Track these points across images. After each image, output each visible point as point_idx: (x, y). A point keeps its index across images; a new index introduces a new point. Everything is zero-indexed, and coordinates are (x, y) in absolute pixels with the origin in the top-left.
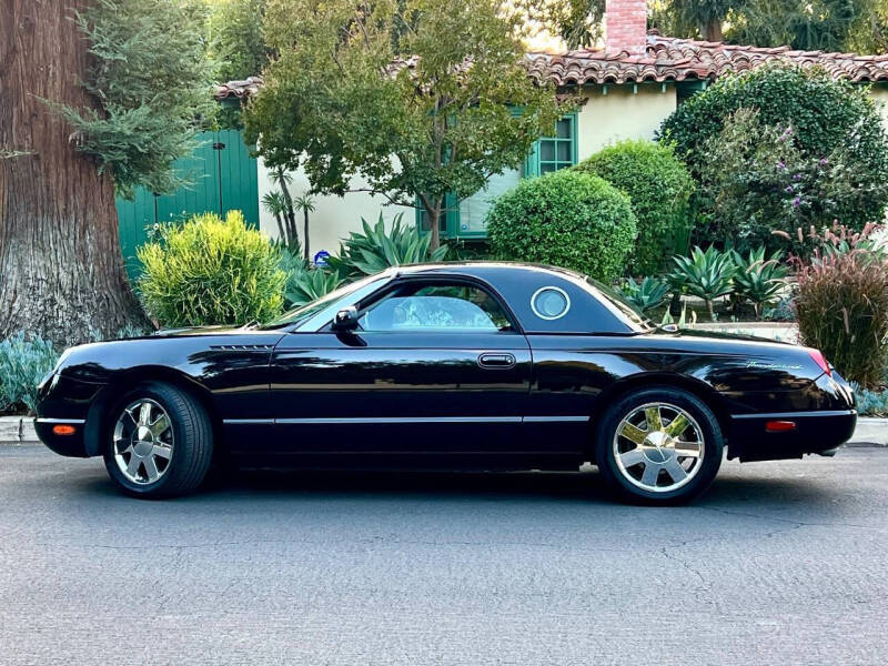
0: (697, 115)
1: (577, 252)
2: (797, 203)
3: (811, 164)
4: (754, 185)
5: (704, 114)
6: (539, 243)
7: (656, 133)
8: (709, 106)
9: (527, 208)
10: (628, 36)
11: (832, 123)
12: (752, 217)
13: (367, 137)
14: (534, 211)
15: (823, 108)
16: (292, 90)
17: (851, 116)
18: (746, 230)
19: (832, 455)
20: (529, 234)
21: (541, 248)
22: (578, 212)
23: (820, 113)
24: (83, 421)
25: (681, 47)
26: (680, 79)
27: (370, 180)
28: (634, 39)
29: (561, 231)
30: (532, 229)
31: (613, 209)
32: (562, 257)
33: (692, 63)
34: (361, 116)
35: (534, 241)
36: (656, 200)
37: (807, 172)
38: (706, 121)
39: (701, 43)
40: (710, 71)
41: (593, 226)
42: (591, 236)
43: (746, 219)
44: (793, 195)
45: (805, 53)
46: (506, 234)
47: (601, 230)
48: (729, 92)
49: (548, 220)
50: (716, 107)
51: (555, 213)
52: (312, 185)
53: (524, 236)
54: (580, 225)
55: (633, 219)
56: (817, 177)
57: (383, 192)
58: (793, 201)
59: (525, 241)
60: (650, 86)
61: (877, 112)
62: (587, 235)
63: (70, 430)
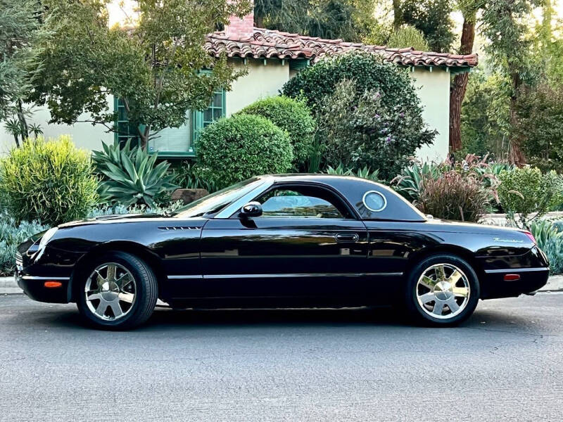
0: (309, 81)
1: (261, 168)
2: (389, 140)
3: (395, 116)
4: (360, 128)
5: (314, 81)
6: (236, 162)
7: (280, 91)
8: (318, 76)
9: (226, 138)
10: (242, 27)
11: (390, 90)
12: (359, 148)
13: (123, 86)
14: (232, 140)
15: (385, 80)
16: (63, 51)
17: (402, 86)
18: (356, 157)
19: (533, 295)
20: (230, 155)
21: (238, 165)
22: (260, 142)
23: (384, 84)
24: (68, 278)
25: (271, 35)
26: (294, 57)
27: (92, 115)
28: (246, 28)
29: (251, 154)
30: (231, 152)
31: (281, 140)
32: (251, 171)
33: (301, 47)
34: (118, 72)
35: (233, 160)
36: (300, 135)
37: (392, 121)
38: (315, 86)
39: (285, 33)
40: (313, 53)
41: (271, 151)
42: (269, 158)
43: (356, 149)
44: (385, 135)
45: (354, 44)
46: (213, 154)
47: (276, 154)
48: (330, 68)
49: (241, 146)
50: (321, 77)
51: (246, 142)
52: (52, 117)
53: (226, 156)
54: (263, 150)
55: (291, 147)
56: (399, 124)
57: (103, 123)
58: (387, 139)
59: (227, 160)
60: (275, 61)
61: (411, 84)
62: (267, 157)
63: (59, 284)
